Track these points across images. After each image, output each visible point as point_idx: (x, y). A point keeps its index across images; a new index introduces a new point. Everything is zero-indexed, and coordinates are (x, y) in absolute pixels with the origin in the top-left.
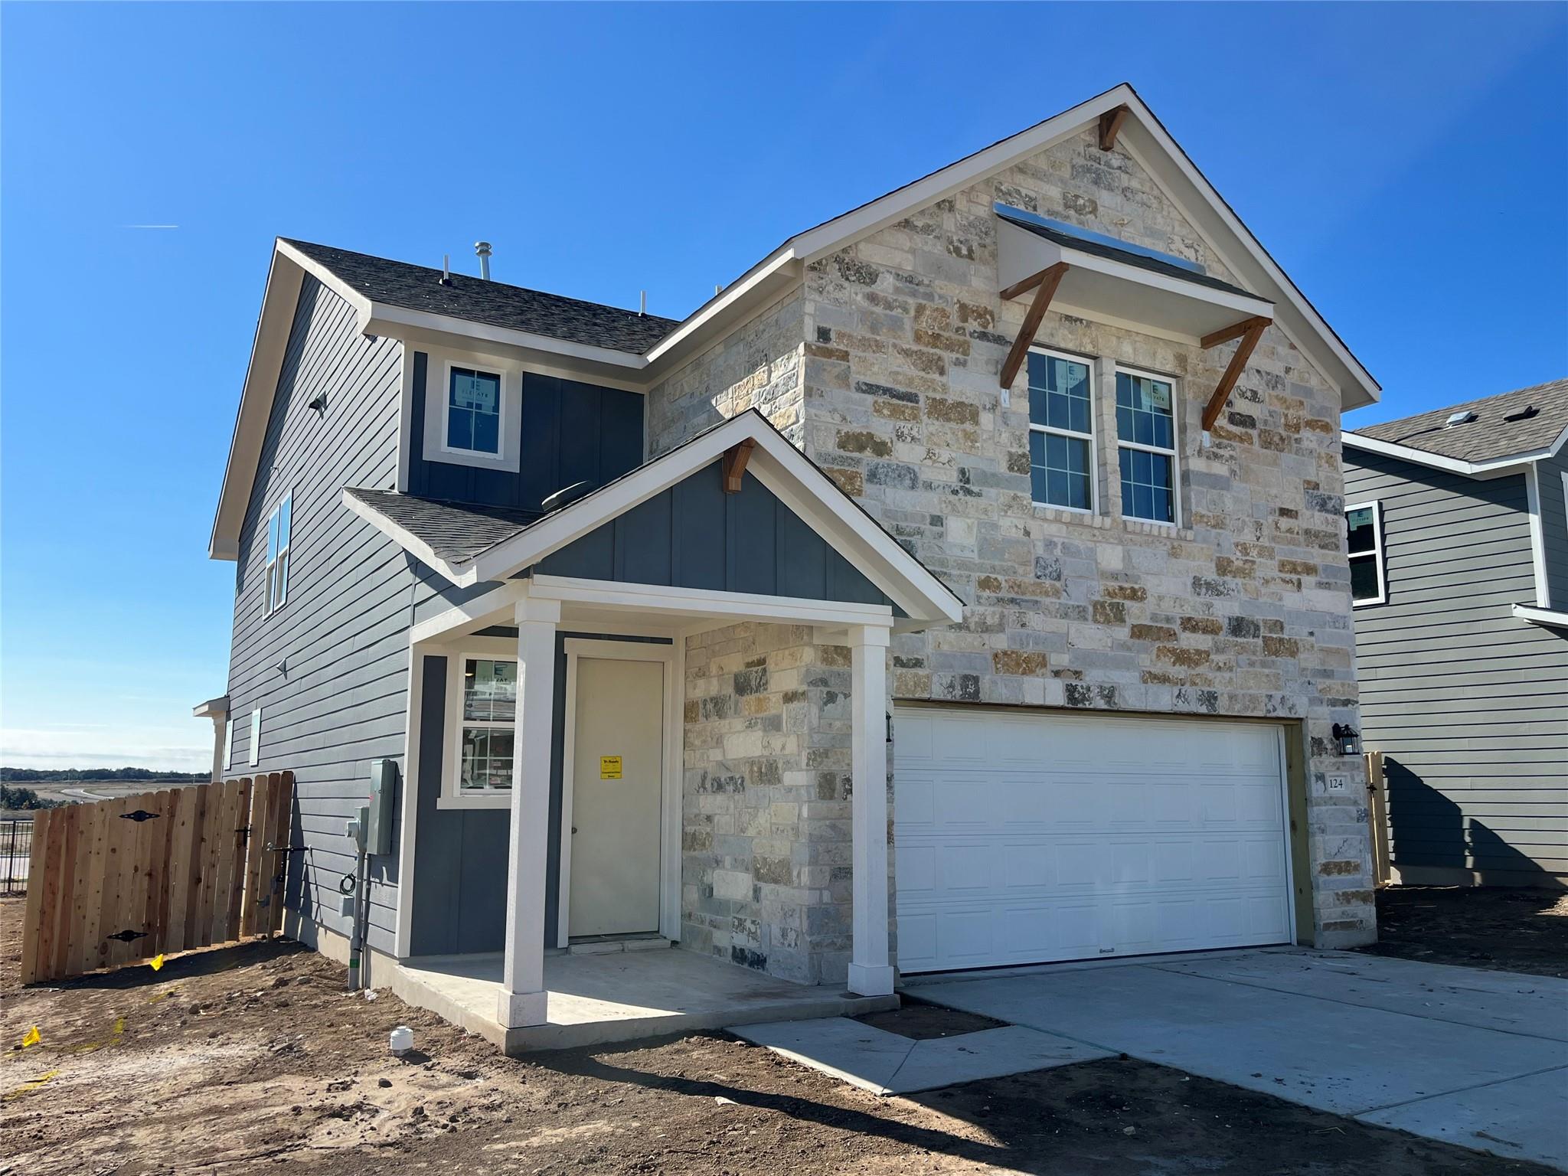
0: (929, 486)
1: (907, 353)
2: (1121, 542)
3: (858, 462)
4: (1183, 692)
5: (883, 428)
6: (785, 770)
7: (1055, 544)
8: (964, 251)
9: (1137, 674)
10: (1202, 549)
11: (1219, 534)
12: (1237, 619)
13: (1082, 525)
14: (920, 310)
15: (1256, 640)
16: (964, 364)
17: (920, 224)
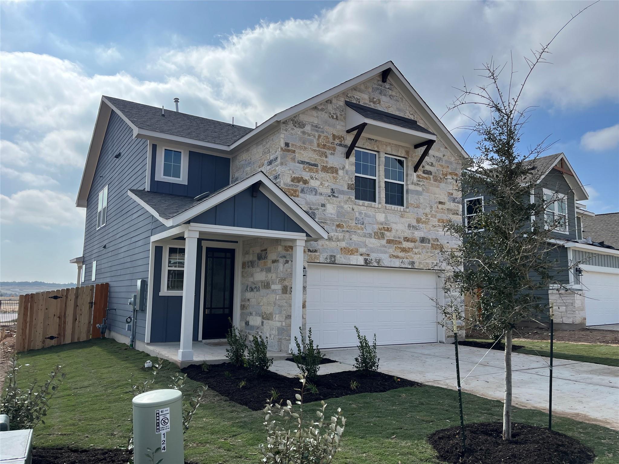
0: (321, 194)
1: (315, 151)
2: (384, 213)
3: (298, 186)
4: (403, 261)
5: (306, 176)
6: (272, 284)
7: (362, 213)
8: (335, 117)
9: (388, 255)
10: (412, 215)
11: (418, 210)
12: (423, 238)
13: (371, 207)
14: (319, 136)
15: (428, 245)
16: (334, 154)
17: (320, 108)
